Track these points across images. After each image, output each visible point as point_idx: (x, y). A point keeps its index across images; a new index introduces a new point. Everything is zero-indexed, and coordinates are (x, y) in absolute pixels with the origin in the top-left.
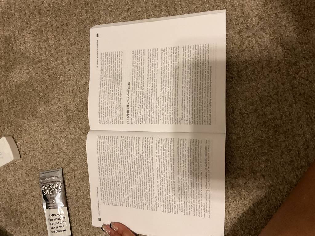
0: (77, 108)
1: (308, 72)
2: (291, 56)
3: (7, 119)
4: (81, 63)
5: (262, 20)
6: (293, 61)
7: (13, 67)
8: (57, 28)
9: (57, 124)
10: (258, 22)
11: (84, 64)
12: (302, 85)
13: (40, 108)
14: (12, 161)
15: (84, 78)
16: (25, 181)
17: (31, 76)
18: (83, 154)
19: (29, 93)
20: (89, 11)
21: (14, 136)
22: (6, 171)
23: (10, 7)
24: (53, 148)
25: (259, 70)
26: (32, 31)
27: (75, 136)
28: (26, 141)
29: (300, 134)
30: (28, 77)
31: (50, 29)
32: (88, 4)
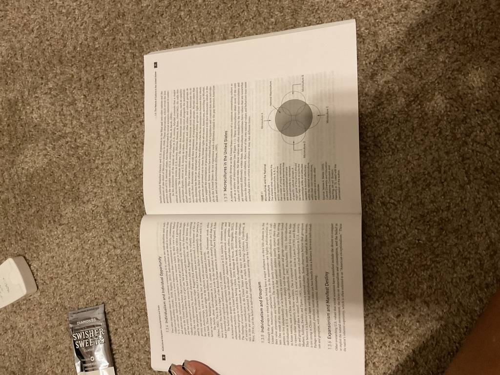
0: (124, 207)
1: (486, 133)
2: (456, 109)
3: (14, 229)
4: (128, 135)
5: (408, 54)
6: (461, 116)
7: (21, 146)
8: (88, 83)
9: (92, 234)
10: (402, 58)
11: (133, 136)
12: (478, 154)
13: (65, 210)
14: (25, 296)
15: (133, 159)
16: (46, 327)
17: (50, 160)
18: (136, 281)
19: (48, 186)
20: (137, 54)
21: (26, 256)
22: (15, 312)
23: (15, 54)
24: (88, 271)
25: (407, 132)
26: (50, 89)
27: (122, 251)
28: (46, 263)
29: (481, 232)
30: (46, 161)
31: (78, 85)
32: (134, 44)
